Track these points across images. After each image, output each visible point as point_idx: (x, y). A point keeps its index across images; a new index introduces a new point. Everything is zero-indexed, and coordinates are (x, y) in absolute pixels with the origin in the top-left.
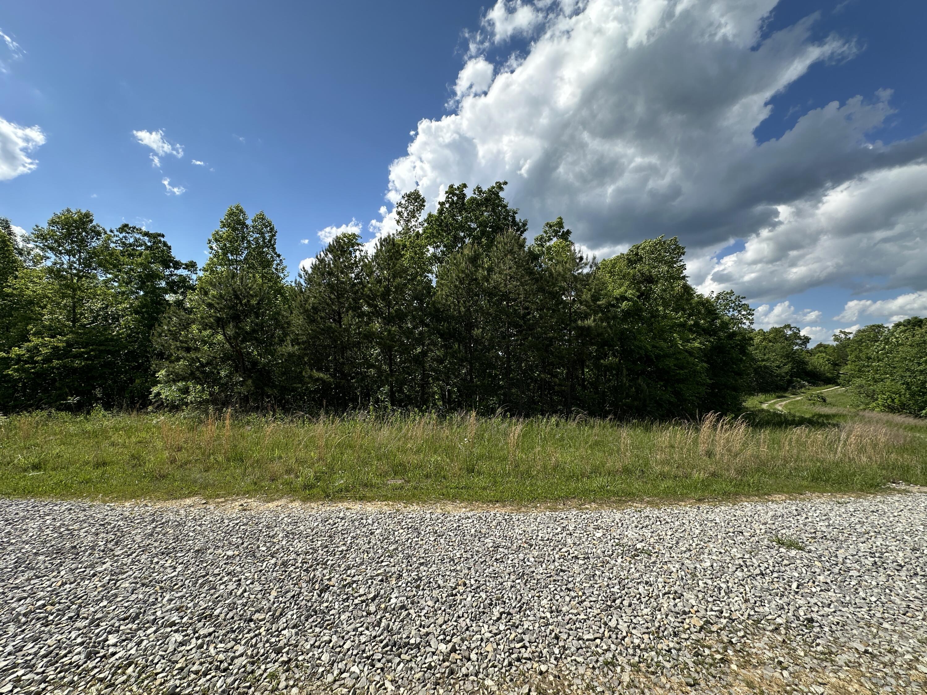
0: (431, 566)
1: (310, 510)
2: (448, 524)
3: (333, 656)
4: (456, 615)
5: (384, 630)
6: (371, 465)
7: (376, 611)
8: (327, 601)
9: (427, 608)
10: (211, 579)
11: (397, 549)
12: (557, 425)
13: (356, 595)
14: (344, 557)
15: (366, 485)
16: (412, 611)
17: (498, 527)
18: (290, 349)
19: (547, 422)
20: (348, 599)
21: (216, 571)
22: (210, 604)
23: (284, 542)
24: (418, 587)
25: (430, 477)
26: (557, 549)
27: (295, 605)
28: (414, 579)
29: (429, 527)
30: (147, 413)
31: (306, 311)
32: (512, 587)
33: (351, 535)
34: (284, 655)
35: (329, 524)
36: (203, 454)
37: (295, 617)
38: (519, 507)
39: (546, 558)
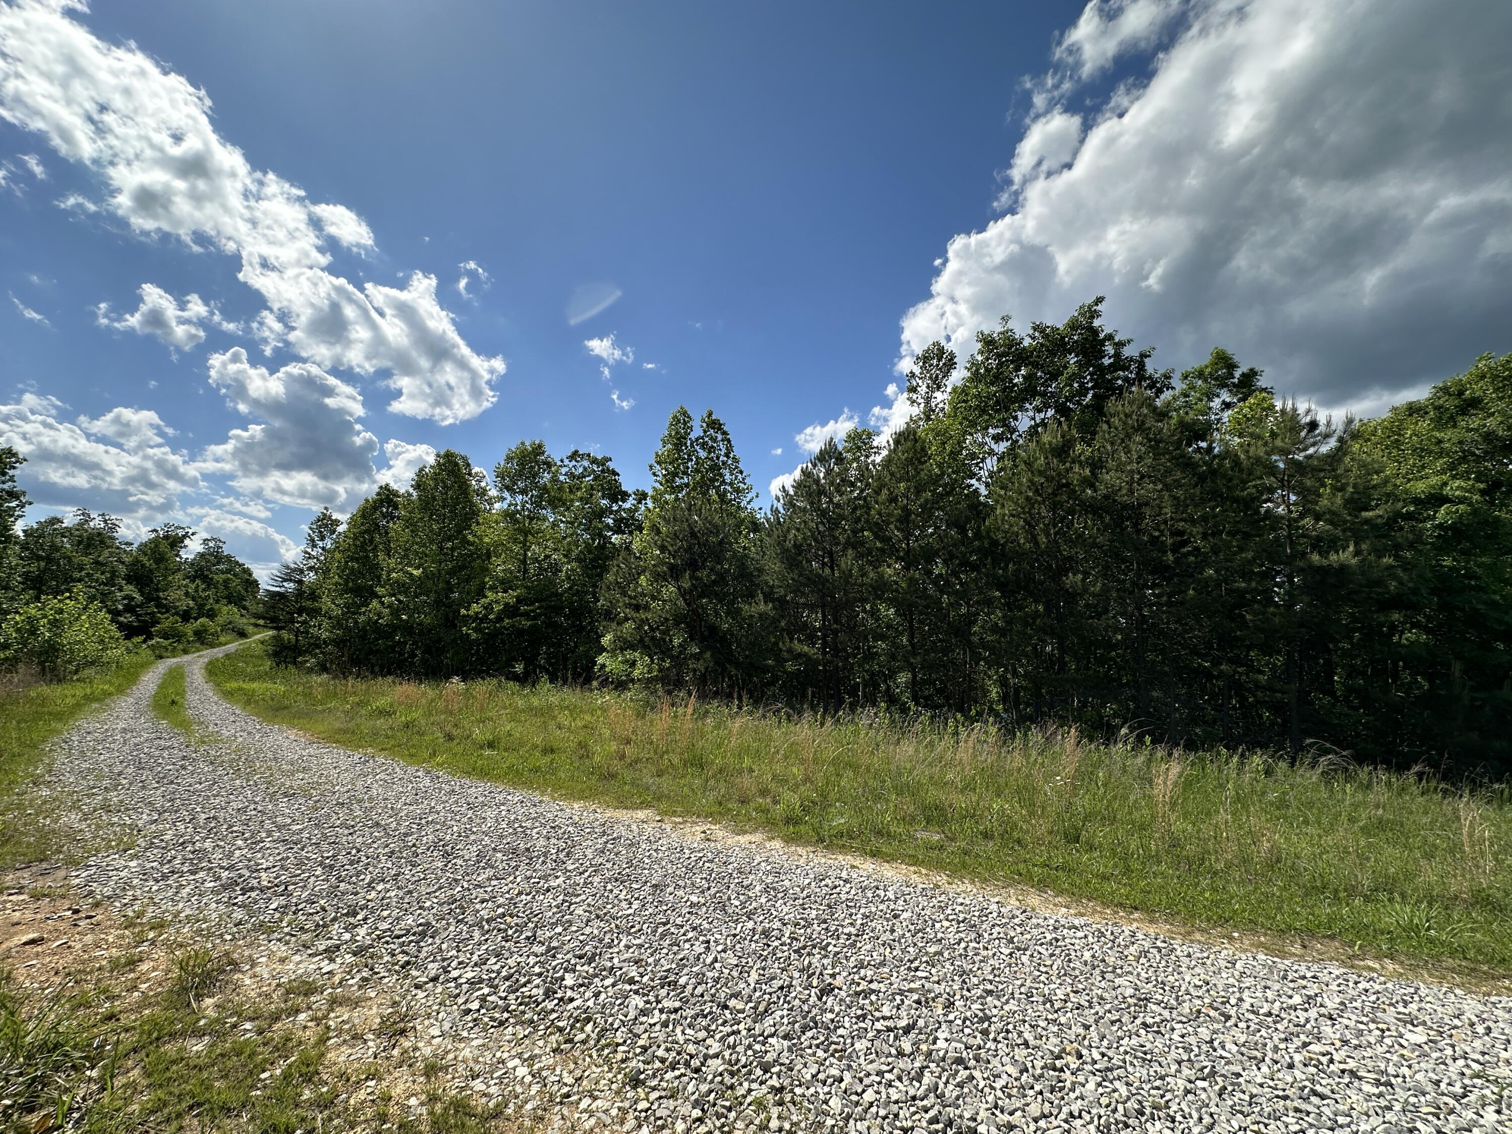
0: (1007, 1002)
1: (796, 858)
2: (1035, 932)
3: (847, 1106)
4: (1065, 1110)
5: (929, 1090)
6: (887, 801)
7: (912, 1053)
8: (832, 1011)
9: (1005, 1076)
10: (672, 930)
11: (940, 953)
12: (1268, 772)
13: (877, 1014)
14: (853, 945)
15: (879, 833)
16: (977, 1074)
17: (1143, 960)
18: (762, 607)
19: (1241, 764)
20: (864, 1017)
21: (679, 921)
22: (674, 966)
23: (763, 900)
24: (985, 1033)
25: (992, 838)
26: (1297, 1042)
27: (785, 1002)
28: (976, 1016)
29: (997, 929)
30: (591, 690)
31: (785, 551)
32: (1187, 1092)
33: (862, 911)
34: (775, 1076)
35: (827, 886)
36: (656, 752)
37: (785, 1020)
38: (1188, 929)
39: (1270, 1054)
